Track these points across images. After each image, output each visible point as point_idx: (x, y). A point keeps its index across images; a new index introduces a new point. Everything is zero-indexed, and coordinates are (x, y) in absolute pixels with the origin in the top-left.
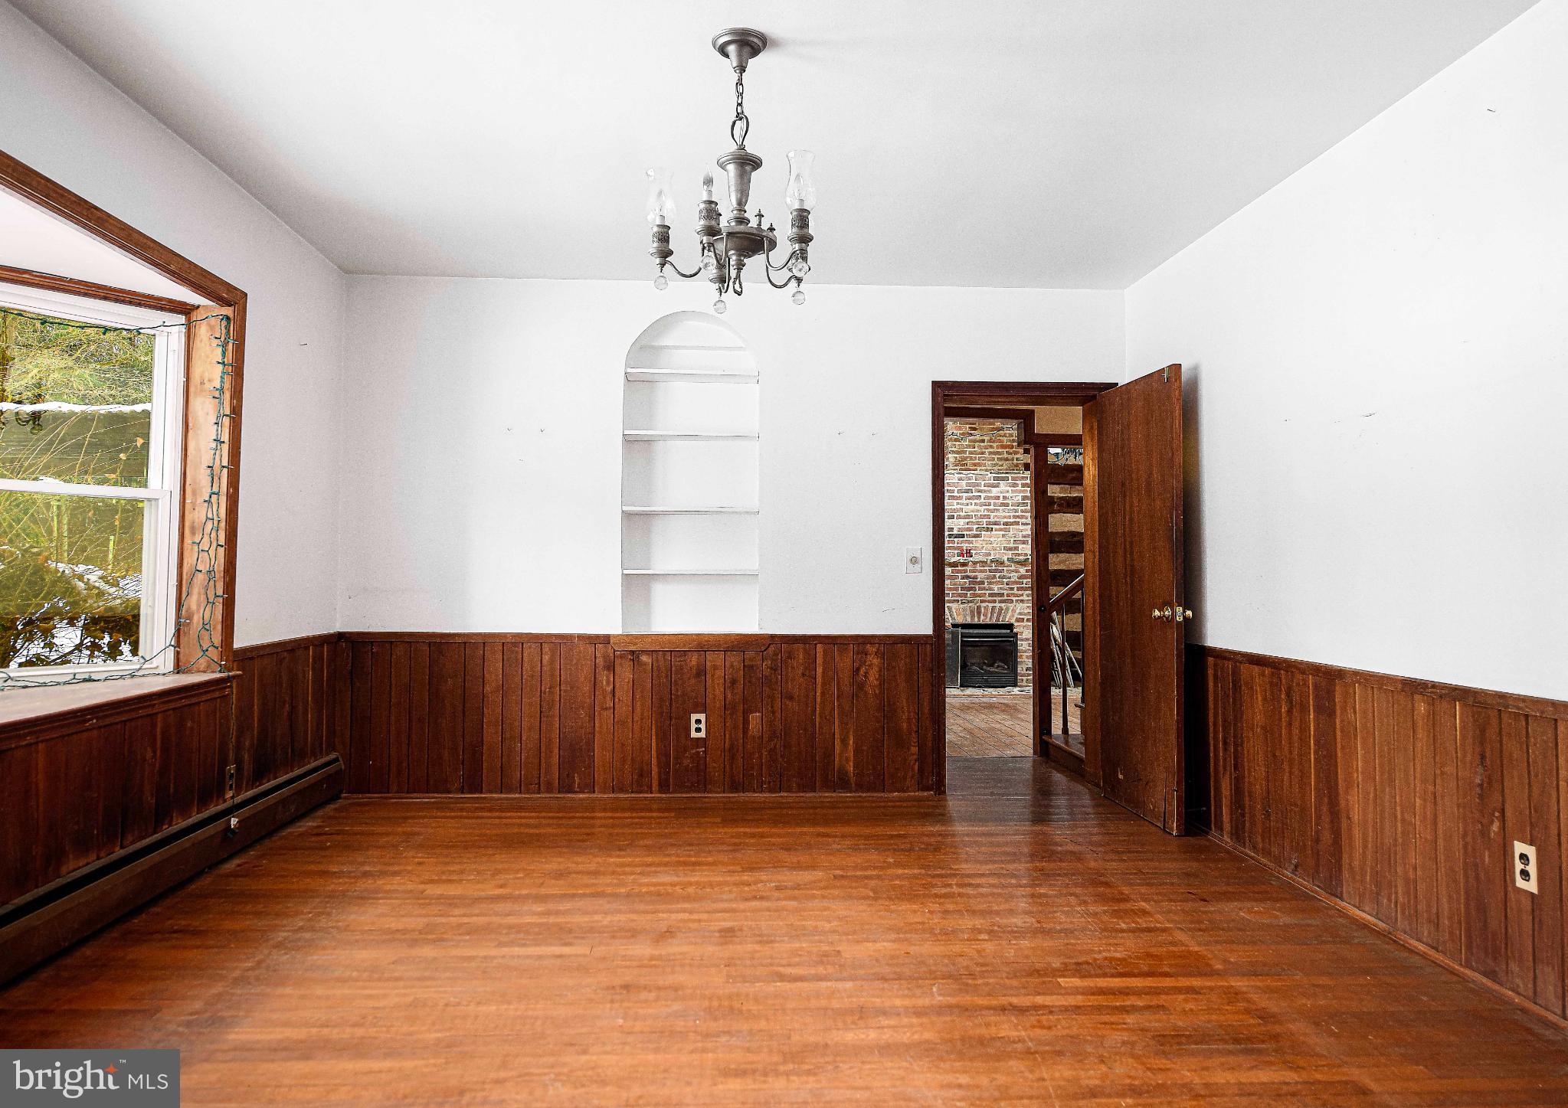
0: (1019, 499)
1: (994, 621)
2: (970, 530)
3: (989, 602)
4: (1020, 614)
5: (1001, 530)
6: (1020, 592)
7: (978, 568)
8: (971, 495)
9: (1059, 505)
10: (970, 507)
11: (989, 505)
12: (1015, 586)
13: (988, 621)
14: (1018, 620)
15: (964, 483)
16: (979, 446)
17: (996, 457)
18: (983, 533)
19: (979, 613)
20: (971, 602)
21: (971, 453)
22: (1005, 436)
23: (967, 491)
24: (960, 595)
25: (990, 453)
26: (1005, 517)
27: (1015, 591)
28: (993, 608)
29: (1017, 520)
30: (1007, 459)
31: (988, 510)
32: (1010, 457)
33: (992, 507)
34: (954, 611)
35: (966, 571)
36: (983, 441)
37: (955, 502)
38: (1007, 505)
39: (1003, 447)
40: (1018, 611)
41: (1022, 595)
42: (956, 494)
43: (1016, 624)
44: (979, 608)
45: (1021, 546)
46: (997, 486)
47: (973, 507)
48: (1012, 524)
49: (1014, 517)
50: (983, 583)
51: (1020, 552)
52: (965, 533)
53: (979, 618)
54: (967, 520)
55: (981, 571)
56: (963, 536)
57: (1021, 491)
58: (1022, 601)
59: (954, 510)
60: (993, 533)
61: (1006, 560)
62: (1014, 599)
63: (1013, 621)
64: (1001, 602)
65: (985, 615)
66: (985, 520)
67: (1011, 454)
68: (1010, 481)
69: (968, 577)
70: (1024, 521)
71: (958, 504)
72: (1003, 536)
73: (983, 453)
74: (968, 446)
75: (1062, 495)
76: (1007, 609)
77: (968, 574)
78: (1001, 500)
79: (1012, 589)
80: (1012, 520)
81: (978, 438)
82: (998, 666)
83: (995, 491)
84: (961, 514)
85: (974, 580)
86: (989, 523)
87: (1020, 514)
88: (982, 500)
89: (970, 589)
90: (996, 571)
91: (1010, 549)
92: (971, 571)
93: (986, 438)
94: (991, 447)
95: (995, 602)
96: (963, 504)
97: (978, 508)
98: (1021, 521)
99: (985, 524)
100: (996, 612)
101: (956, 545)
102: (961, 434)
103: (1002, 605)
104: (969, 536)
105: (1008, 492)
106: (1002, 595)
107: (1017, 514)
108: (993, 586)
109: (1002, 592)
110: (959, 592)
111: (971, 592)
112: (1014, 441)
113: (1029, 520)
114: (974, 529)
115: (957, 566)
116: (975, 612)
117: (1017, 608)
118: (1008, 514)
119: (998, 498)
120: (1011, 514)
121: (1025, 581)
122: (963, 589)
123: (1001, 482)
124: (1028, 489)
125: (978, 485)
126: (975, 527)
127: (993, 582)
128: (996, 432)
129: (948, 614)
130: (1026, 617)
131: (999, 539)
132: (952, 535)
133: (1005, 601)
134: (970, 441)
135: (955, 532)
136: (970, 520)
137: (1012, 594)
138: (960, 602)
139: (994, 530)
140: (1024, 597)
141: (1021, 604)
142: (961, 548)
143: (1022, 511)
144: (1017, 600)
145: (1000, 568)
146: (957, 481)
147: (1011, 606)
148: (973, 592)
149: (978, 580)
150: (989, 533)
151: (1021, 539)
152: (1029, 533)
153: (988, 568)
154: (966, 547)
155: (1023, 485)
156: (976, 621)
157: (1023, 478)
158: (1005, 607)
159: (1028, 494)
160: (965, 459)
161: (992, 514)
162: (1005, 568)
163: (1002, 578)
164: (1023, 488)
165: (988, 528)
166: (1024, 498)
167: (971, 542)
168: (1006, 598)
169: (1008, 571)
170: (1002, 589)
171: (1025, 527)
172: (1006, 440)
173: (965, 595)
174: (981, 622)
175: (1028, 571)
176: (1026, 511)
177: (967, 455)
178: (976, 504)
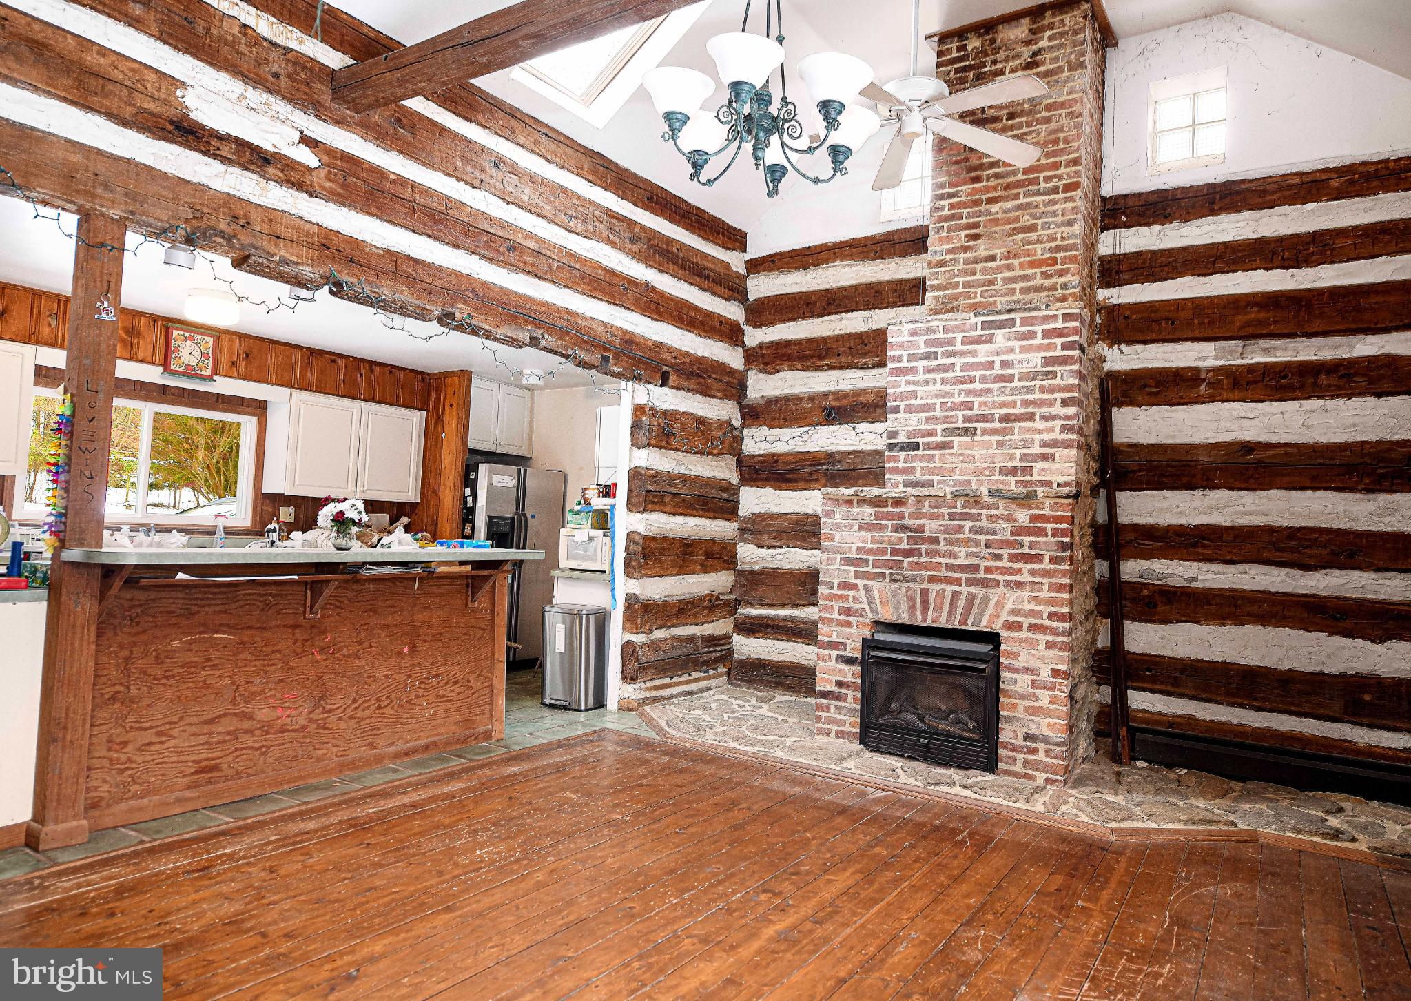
0: (1034, 362)
1: (956, 624)
2: (931, 433)
3: (948, 581)
4: (1014, 612)
5: (995, 432)
6: (1017, 566)
7: (926, 509)
8: (935, 363)
9: (1210, 385)
10: (931, 388)
11: (972, 380)
12: (1005, 552)
13: (943, 623)
14: (1010, 626)
15: (921, 340)
16: (984, 270)
17: (1017, 286)
18: (957, 440)
19: (925, 603)
20: (906, 579)
21: (966, 285)
22: (1039, 241)
23: (927, 357)
24: (886, 565)
25: (1007, 280)
26: (1003, 405)
27: (1005, 563)
28: (955, 595)
29: (1030, 410)
30: (1040, 289)
31: (969, 393)
32: (1048, 283)
33: (977, 386)
34: (876, 594)
35: (902, 516)
36: (992, 258)
37: (903, 379)
38: (1010, 378)
39: (1032, 264)
40: (1009, 606)
41: (1020, 571)
42: (905, 364)
43: (1004, 634)
44: (925, 592)
45: (1037, 466)
46: (989, 340)
47: (938, 386)
48: (1019, 418)
49: (1026, 403)
50: (936, 541)
51: (1035, 478)
52: (920, 440)
53: (925, 610)
54: (924, 415)
55: (932, 517)
56: (916, 447)
57: (1040, 348)
58: (1019, 585)
59: (903, 396)
60: (978, 438)
61: (984, 491)
62: (1001, 578)
63: (997, 627)
64: (970, 583)
65: (938, 608)
66: (960, 414)
67: (1049, 276)
68: (1018, 328)
69: (905, 528)
70: (1046, 410)
71: (908, 383)
72: (1000, 444)
73: (991, 283)
74: (965, 273)
75: (1221, 363)
76: (986, 600)
77: (907, 521)
78: (997, 370)
79: (998, 557)
80: (1019, 410)
81: (982, 253)
82: (958, 721)
83: (983, 353)
84: (914, 402)
85: (918, 536)
86: (968, 419)
87: (1037, 396)
88: (958, 373)
89: (909, 553)
90: (964, 516)
91: (1013, 471)
92: (913, 516)
93: (998, 252)
94: (1009, 268)
95: (958, 581)
96: (917, 383)
97: (947, 388)
98: (1038, 411)
99: (961, 420)
100: (962, 603)
101: (901, 464)
102: (949, 251)
103: (973, 590)
104: (928, 446)
105: (1012, 350)
106: (975, 569)
107: (1031, 397)
108: (956, 549)
109: (975, 561)
110: (888, 557)
111: (910, 559)
112: (1058, 249)
113: (1058, 409)
114: (939, 433)
115: (886, 506)
116: (918, 601)
117: (1011, 600)
118: (1010, 398)
119: (991, 365)
120: (1018, 398)
121: (1027, 540)
122: (895, 552)
123: (996, 332)
124: (1059, 341)
125: (950, 342)
126: (940, 427)
127: (957, 540)
128: (1021, 236)
129: (865, 601)
130: (1026, 622)
131: (991, 451)
132: (895, 445)
133: (983, 583)
134: (966, 262)
135: (902, 439)
136: (932, 414)
137: (997, 568)
138: (888, 579)
139: (979, 432)
140: (1025, 577)
141: (1019, 592)
142: (911, 471)
143: (1042, 389)
144: (1008, 582)
145: (974, 511)
146: (907, 338)
147: (994, 594)
148: (915, 559)
149: (927, 534)
150: (968, 439)
151: (1037, 450)
152: (1056, 435)
153: (946, 511)
154: (922, 469)
155: (1047, 334)
156: (918, 620)
157: (1046, 319)
158: (980, 596)
159: (1059, 353)
160: (955, 298)
161: (977, 400)
162: (984, 512)
163: (977, 533)
164: (1047, 341)
165: (966, 430)
166: (1048, 361)
167: (931, 459)
168: (982, 575)
169: (990, 518)
170: (976, 555)
171: (1049, 424)
172: (1040, 251)
173: (899, 565)
174: (929, 623)
175: (1034, 518)
176: (1052, 390)
177: (960, 290)
178: (944, 381)
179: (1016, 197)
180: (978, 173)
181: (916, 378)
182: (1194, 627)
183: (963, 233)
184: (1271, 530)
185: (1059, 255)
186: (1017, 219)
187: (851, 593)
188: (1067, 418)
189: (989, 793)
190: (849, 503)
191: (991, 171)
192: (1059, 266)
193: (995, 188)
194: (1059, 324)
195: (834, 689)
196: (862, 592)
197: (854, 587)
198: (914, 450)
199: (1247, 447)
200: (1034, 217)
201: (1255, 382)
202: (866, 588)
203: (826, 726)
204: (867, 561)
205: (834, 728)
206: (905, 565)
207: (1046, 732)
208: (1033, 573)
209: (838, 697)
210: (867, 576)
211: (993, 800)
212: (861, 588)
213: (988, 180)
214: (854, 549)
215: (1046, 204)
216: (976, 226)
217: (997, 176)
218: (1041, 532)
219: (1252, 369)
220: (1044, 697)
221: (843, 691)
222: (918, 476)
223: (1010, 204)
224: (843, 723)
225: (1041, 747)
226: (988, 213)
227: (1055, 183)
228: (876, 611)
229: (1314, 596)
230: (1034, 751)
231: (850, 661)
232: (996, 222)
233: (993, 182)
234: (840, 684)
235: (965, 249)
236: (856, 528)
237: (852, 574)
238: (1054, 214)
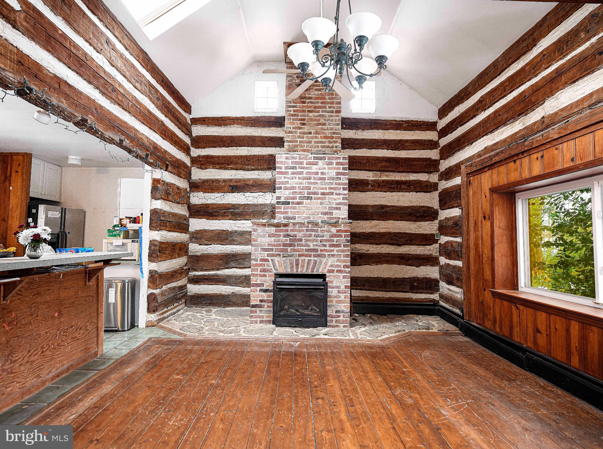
0: (333, 173)
1: (309, 272)
2: (294, 198)
3: (306, 256)
4: (331, 266)
5: (319, 198)
6: (332, 249)
7: (297, 228)
8: (296, 171)
9: (372, 186)
10: (294, 180)
11: (310, 178)
12: (327, 244)
13: (304, 272)
14: (330, 271)
15: (290, 161)
16: (307, 137)
17: (320, 145)
18: (304, 201)
19: (297, 265)
20: (290, 256)
21: (301, 142)
22: (327, 129)
23: (292, 168)
24: (282, 250)
25: (315, 142)
26: (322, 189)
27: (328, 248)
28: (309, 261)
29: (332, 191)
30: (328, 147)
31: (309, 183)
32: (330, 145)
33: (312, 181)
34: (277, 263)
35: (287, 231)
36: (310, 133)
37: (283, 176)
38: (324, 179)
39: (325, 137)
40: (329, 264)
41: (333, 251)
42: (283, 170)
43: (327, 274)
44: (297, 261)
45: (335, 212)
46: (316, 164)
47: (297, 180)
48: (328, 194)
49: (330, 188)
50: (301, 240)
51: (334, 216)
52: (290, 201)
53: (297, 268)
54: (291, 191)
55: (299, 231)
57: (335, 168)
58: (333, 255)
59: (282, 183)
60: (313, 201)
61: (320, 221)
62: (326, 253)
63: (325, 272)
64: (315, 256)
65: (303, 266)
66: (306, 191)
67: (331, 143)
68: (327, 160)
69: (288, 235)
71: (285, 178)
72: (321, 203)
73: (310, 142)
74: (299, 137)
75: (375, 178)
76: (321, 262)
77: (289, 233)
78: (320, 175)
79: (325, 246)
80: (328, 191)
81: (306, 131)
82: (312, 309)
83: (314, 169)
84: (287, 185)
85: (294, 239)
86: (309, 193)
87: (334, 186)
88: (305, 175)
89: (290, 245)
90: (312, 230)
91: (326, 213)
92: (291, 231)
93: (312, 131)
94: (316, 137)
95: (310, 256)
96: (288, 178)
97: (301, 181)
98: (335, 192)
99: (306, 194)
100: (312, 264)
101: (282, 210)
102: (293, 128)
103: (316, 259)
104: (293, 203)
105: (325, 168)
106: (316, 250)
107: (332, 186)
108: (309, 243)
109: (317, 248)
110: (282, 247)
111: (291, 248)
112: (334, 133)
113: (341, 191)
114: (298, 198)
115: (281, 227)
116: (294, 264)
117: (330, 261)
118: (325, 186)
119: (317, 173)
120: (327, 186)
121: (335, 239)
122: (285, 245)
123: (319, 161)
124: (341, 167)
125: (301, 163)
126: (298, 196)
127: (310, 240)
128: (320, 127)
129: (272, 266)
130: (336, 269)
131: (317, 206)
132: (280, 202)
133: (318, 256)
134: (300, 133)
135: (282, 200)
136: (294, 191)
137: (325, 250)
138: (282, 256)
139: (313, 198)
140: (335, 253)
141: (332, 258)
142: (286, 213)
143: (336, 184)
144: (329, 255)
145: (316, 228)
146: (284, 160)
147: (324, 260)
148: (293, 248)
149: (298, 238)
150: (309, 201)
151: (334, 206)
152: (342, 201)
153: (305, 229)
154: (291, 212)
155: (337, 164)
156: (295, 272)
157: (337, 158)
158: (319, 261)
159: (341, 171)
160: (297, 146)
161: (312, 186)
162: (319, 229)
163: (317, 237)
164: (337, 166)
165: (308, 197)
166: (338, 174)
167: (295, 208)
168: (319, 253)
169: (322, 231)
170: (317, 245)
171: (338, 197)
172: (328, 133)
173: (286, 251)
174: (299, 272)
175: (338, 231)
176: (339, 184)
177: (298, 143)
178: (299, 178)
179: (318, 112)
180: (304, 100)
181: (288, 176)
182: (368, 266)
183: (299, 122)
184: (390, 233)
185: (334, 136)
186: (319, 120)
187: (266, 263)
188: (345, 195)
189: (335, 335)
190: (264, 225)
191: (309, 100)
192: (334, 139)
193: (311, 107)
194: (341, 161)
195: (259, 303)
196: (271, 262)
197: (267, 260)
198: (288, 204)
199: (383, 207)
200: (325, 120)
201: (384, 186)
202: (272, 260)
203: (255, 319)
204: (272, 249)
205: (259, 319)
206: (289, 250)
207: (343, 308)
208: (338, 251)
209: (261, 306)
210: (273, 255)
211: (337, 337)
212: (270, 260)
213: (308, 103)
214: (267, 245)
215: (330, 116)
216: (304, 120)
217: (311, 102)
218: (340, 236)
219: (383, 181)
220: (342, 296)
221: (263, 304)
222: (289, 215)
223: (316, 114)
224: (263, 317)
225: (341, 314)
226: (308, 116)
227: (332, 109)
228: (277, 269)
229: (401, 254)
230: (339, 316)
231: (266, 291)
232: (312, 120)
233: (310, 104)
234: (261, 301)
235: (300, 128)
236: (267, 236)
237: (266, 255)
238: (332, 120)
